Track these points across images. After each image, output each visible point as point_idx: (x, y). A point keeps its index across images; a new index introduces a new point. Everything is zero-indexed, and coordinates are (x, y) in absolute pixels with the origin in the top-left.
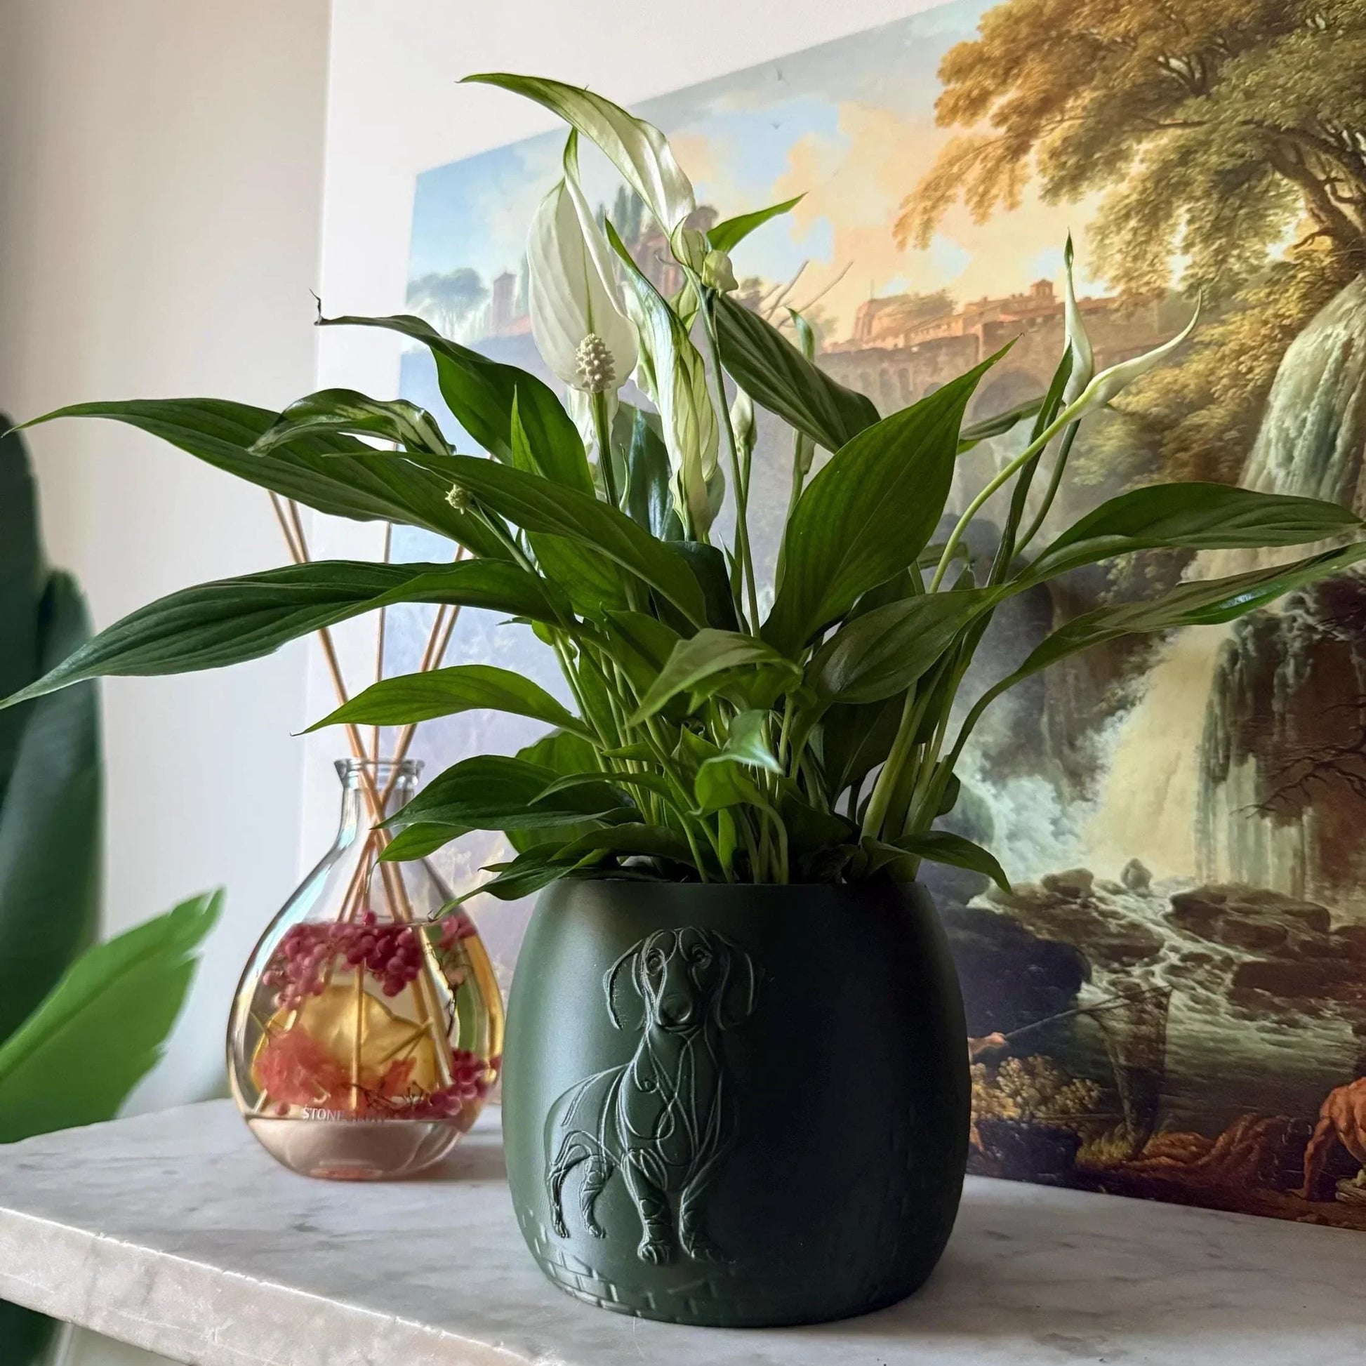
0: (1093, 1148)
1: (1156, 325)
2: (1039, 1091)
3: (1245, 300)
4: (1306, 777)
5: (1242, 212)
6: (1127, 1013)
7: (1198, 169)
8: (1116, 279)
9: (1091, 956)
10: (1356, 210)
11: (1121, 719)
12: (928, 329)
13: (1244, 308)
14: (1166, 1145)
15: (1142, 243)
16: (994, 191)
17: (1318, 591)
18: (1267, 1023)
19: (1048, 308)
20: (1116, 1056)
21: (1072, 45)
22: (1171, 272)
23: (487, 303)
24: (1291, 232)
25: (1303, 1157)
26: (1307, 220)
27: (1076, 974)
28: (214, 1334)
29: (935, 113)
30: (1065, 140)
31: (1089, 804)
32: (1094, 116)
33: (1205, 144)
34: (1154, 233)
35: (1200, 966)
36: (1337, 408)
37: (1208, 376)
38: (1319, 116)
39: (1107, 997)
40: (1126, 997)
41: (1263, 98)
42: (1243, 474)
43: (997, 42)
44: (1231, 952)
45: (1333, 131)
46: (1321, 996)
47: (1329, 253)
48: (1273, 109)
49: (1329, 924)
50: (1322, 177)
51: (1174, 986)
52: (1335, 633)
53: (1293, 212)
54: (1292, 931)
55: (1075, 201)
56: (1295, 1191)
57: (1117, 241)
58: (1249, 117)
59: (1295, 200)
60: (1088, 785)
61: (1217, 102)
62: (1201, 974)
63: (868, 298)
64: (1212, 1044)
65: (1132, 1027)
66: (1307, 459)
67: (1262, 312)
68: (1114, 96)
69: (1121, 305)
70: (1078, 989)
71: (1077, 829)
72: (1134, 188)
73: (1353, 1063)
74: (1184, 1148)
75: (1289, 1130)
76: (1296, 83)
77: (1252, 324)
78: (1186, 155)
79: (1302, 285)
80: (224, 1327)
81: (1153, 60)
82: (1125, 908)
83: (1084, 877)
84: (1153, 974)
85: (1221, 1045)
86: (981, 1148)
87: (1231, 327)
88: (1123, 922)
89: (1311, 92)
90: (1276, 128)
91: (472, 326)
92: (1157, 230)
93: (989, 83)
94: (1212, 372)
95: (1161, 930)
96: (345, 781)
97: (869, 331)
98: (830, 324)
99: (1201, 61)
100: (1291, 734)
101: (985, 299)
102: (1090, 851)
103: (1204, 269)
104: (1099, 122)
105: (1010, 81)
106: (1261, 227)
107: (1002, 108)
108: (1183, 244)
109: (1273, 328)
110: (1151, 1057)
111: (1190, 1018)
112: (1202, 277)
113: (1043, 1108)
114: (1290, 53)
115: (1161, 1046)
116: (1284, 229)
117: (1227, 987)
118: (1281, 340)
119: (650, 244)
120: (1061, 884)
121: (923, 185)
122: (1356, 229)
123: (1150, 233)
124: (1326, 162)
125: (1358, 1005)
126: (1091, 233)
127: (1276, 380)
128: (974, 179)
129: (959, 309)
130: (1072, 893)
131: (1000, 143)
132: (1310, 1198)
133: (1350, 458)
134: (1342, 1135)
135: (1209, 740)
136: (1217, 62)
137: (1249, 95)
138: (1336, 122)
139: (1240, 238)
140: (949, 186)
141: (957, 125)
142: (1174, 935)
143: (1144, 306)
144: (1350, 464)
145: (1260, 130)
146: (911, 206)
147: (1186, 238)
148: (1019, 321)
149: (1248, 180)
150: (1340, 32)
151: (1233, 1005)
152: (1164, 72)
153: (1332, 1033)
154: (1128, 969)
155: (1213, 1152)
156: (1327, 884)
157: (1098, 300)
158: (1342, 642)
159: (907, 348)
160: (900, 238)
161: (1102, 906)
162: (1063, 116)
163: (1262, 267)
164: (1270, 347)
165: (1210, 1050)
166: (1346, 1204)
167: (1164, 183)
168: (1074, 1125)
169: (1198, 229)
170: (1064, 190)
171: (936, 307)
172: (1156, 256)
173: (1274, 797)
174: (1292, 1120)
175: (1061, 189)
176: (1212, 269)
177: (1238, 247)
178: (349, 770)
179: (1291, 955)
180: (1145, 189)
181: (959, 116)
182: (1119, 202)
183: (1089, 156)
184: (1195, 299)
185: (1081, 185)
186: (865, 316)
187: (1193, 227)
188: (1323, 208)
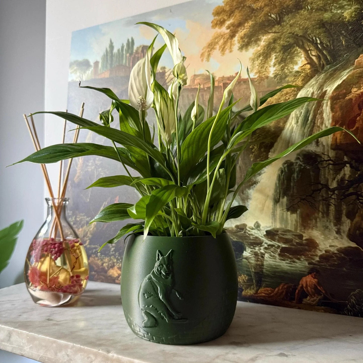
0: (246, 291)
1: (266, 86)
3: (288, 80)
4: (298, 202)
5: (288, 57)
6: (255, 259)
7: (278, 45)
8: (256, 73)
9: (246, 245)
10: (316, 58)
11: (254, 187)
13: (288, 82)
14: (264, 291)
15: (263, 64)
16: (226, 47)
18: (288, 262)
19: (239, 79)
20: (252, 269)
21: (247, 9)
22: (270, 72)
23: (92, 69)
24: (300, 63)
25: (295, 293)
26: (304, 60)
27: (242, 249)
28: (27, 348)
29: (211, 25)
30: (245, 34)
32: (252, 28)
33: (280, 38)
34: (266, 61)
35: (272, 247)
36: (309, 109)
37: (278, 100)
38: (308, 33)
39: (250, 255)
40: (254, 255)
41: (294, 27)
42: (286, 125)
43: (228, 6)
44: (280, 244)
45: (311, 37)
46: (301, 255)
47: (309, 69)
48: (297, 30)
49: (303, 238)
50: (308, 49)
51: (266, 252)
52: (307, 167)
54: (294, 240)
55: (247, 51)
56: (293, 301)
57: (257, 63)
58: (291, 32)
59: (301, 55)
60: (246, 203)
61: (283, 27)
62: (272, 249)
63: (193, 74)
64: (274, 266)
65: (256, 262)
66: (302, 122)
68: (257, 23)
69: (258, 80)
70: (243, 252)
72: (262, 49)
73: (307, 271)
74: (268, 291)
75: (292, 287)
76: (302, 24)
78: (275, 40)
79: (302, 77)
80: (30, 347)
81: (267, 14)
82: (254, 233)
83: (245, 225)
84: (261, 249)
88: (254, 236)
89: (306, 26)
90: (297, 35)
91: (88, 75)
93: (226, 18)
94: (279, 99)
97: (194, 83)
99: (279, 16)
101: (224, 76)
103: (279, 71)
104: (253, 30)
105: (231, 17)
106: (292, 61)
107: (229, 25)
108: (273, 65)
110: (260, 269)
111: (269, 260)
112: (278, 74)
114: (301, 15)
115: (262, 267)
116: (298, 62)
117: (278, 253)
118: (297, 91)
119: (136, 55)
120: (239, 227)
121: (208, 44)
122: (316, 63)
123: (265, 61)
124: (309, 45)
125: (309, 258)
126: (251, 60)
128: (221, 44)
129: (217, 79)
130: (242, 229)
131: (228, 34)
132: (296, 303)
133: (312, 122)
134: (304, 288)
136: (283, 16)
137: (291, 26)
138: (312, 35)
139: (287, 64)
140: (215, 45)
141: (217, 28)
143: (263, 80)
145: (293, 36)
146: (205, 50)
147: (274, 63)
149: (290, 48)
150: (314, 11)
151: (280, 257)
152: (270, 18)
153: (303, 264)
154: (255, 248)
155: (275, 292)
156: (303, 228)
157: (252, 78)
158: (308, 169)
159: (203, 89)
160: (202, 58)
161: (249, 233)
162: (244, 28)
163: (293, 72)
164: (294, 93)
165: (274, 268)
166: (305, 304)
167: (269, 48)
168: (242, 286)
169: (278, 60)
170: (244, 48)
172: (267, 67)
173: (291, 207)
174: (293, 285)
176: (281, 72)
177: (287, 66)
178: (49, 201)
179: (294, 245)
180: (264, 49)
181: (218, 26)
182: (258, 52)
183: (250, 39)
184: (276, 79)
185: (248, 47)
186: (193, 79)
187: (276, 60)
188: (308, 57)
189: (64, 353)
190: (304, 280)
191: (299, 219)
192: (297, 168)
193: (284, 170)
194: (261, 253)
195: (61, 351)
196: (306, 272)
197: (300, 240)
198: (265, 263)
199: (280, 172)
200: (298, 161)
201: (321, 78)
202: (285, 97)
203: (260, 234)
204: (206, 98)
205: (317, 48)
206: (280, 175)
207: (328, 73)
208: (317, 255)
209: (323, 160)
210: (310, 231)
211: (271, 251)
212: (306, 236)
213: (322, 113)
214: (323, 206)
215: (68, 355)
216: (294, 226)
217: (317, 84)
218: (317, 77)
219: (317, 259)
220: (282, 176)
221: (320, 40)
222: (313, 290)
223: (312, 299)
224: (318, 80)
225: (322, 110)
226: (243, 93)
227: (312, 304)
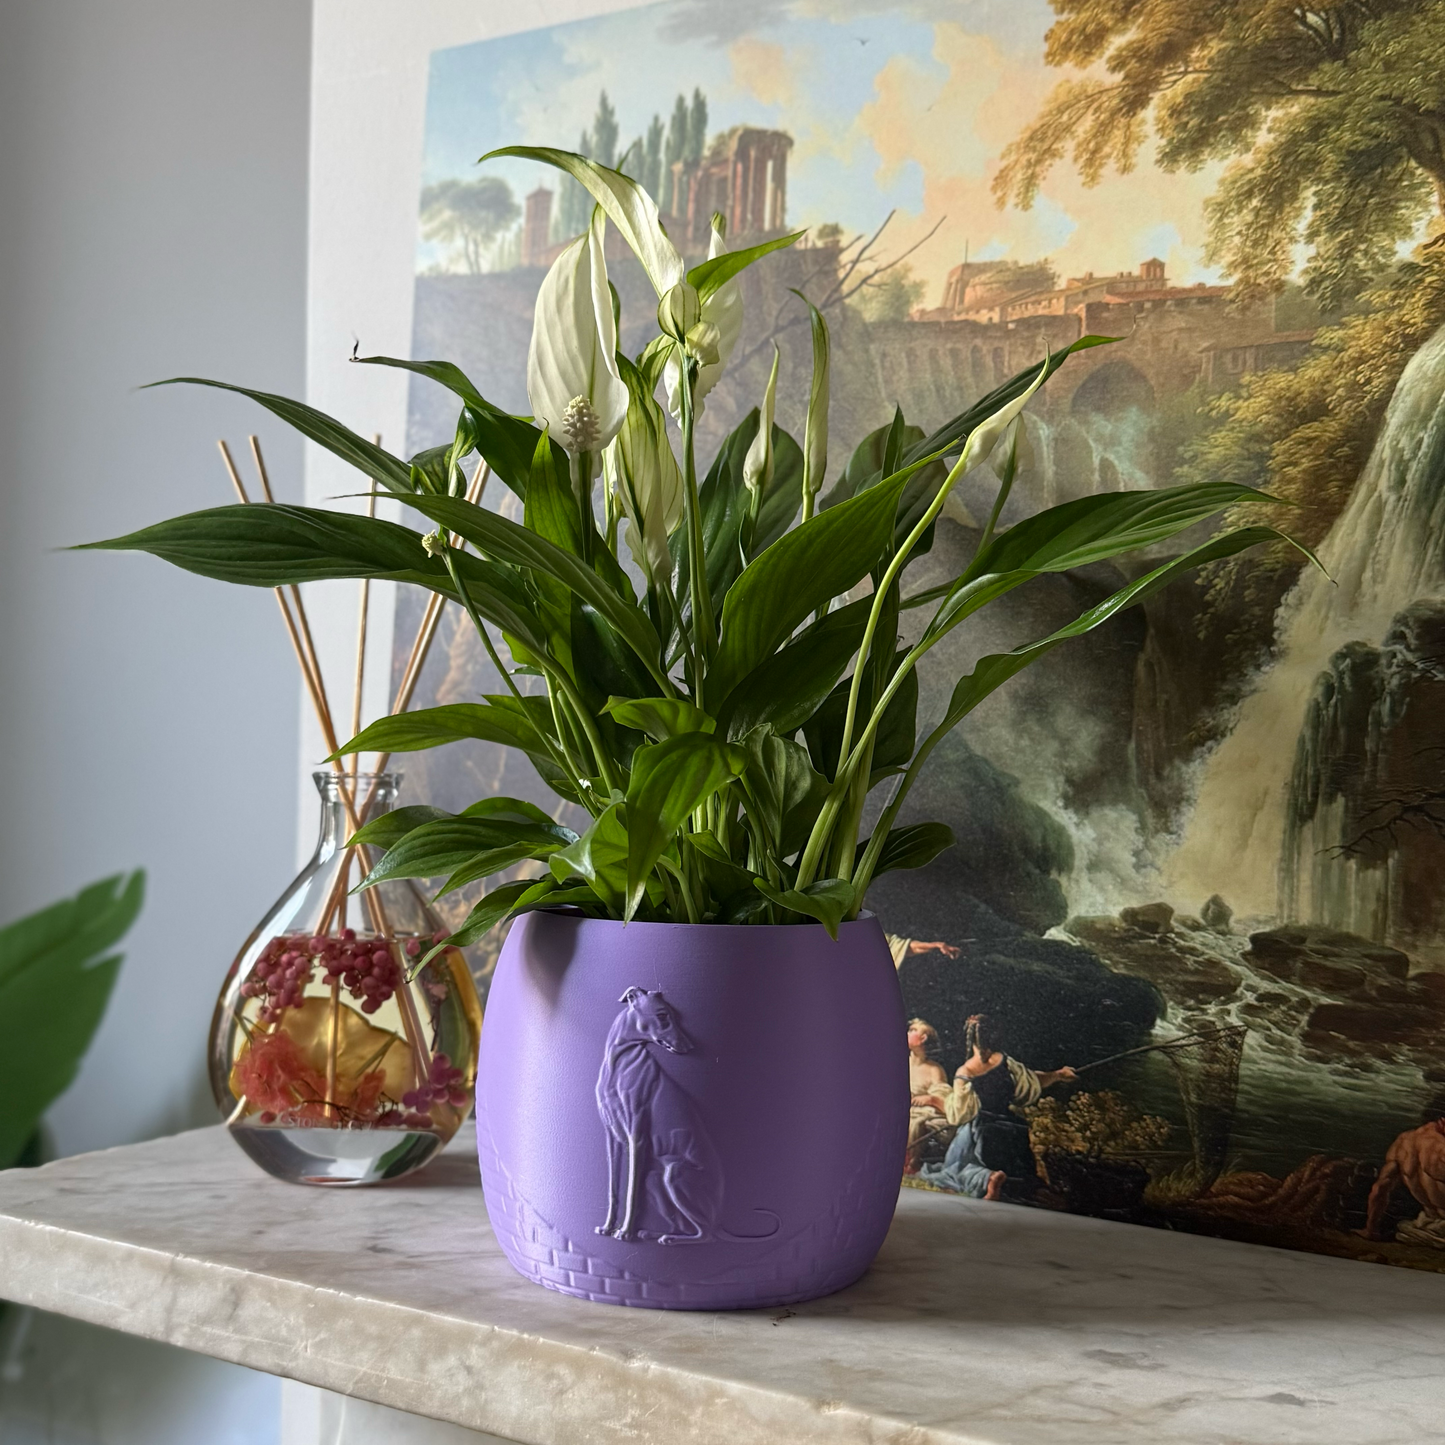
0: (1161, 1185)
1: (1273, 323)
2: (1108, 1126)
3: (1369, 302)
4: (1395, 819)
5: (1372, 201)
6: (1201, 1051)
7: (1329, 147)
8: (1233, 265)
9: (1167, 992)
11: (1210, 750)
12: (1027, 304)
13: (1367, 311)
14: (1234, 1184)
15: (1263, 226)
16: (1107, 150)
17: (1420, 627)
18: (1340, 1066)
19: (1157, 291)
20: (1187, 1093)
22: (1292, 262)
23: (518, 224)
24: (1422, 230)
25: (1367, 1199)
26: (1439, 217)
27: (1153, 1011)
28: (306, 1347)
29: (1045, 47)
30: (1188, 96)
31: (1174, 837)
32: (1221, 71)
33: (1339, 118)
34: (1278, 217)
35: (1277, 1007)
37: (1323, 384)
39: (1181, 1034)
40: (1199, 1035)
41: (1403, 71)
44: (1308, 994)
46: (1396, 1041)
48: (1413, 85)
49: (1407, 970)
51: (1249, 1026)
52: (1434, 672)
53: (1426, 206)
54: (1370, 976)
55: (1194, 170)
56: (1358, 1231)
57: (1237, 221)
58: (1387, 92)
59: (1429, 194)
60: (1173, 817)
61: (1355, 71)
62: (1276, 1014)
63: (963, 261)
64: (1284, 1085)
65: (1206, 1065)
67: (1386, 317)
68: (1245, 49)
69: (1238, 295)
70: (1152, 1025)
71: (1159, 862)
72: (1259, 162)
73: (1422, 1108)
74: (1252, 1187)
75: (1356, 1171)
76: (1439, 58)
77: (1374, 330)
78: (1317, 128)
79: (1429, 290)
80: (317, 1339)
81: (1289, 11)
82: (1203, 944)
83: (1164, 911)
84: (1229, 1013)
85: (1293, 1086)
86: (1048, 1182)
87: (1352, 331)
88: (1200, 959)
90: (1414, 107)
91: (502, 249)
92: (1281, 213)
93: (1107, 18)
94: (1328, 380)
95: (1238, 968)
97: (962, 301)
98: (918, 287)
99: (1340, 20)
100: (1382, 774)
103: (1329, 262)
104: (1225, 79)
105: (1130, 19)
106: (1391, 220)
107: (1120, 50)
108: (1305, 233)
109: (1395, 337)
110: (1223, 1095)
111: (1263, 1059)
112: (1326, 272)
113: (1112, 1143)
114: (1436, 21)
115: (1233, 1085)
116: (1414, 224)
118: (1403, 350)
119: (714, 170)
120: (1140, 918)
121: (1027, 135)
123: (1272, 216)
125: (1431, 1052)
126: (1210, 210)
127: (1394, 395)
128: (1085, 132)
129: (1062, 284)
130: (1152, 927)
131: (1116, 92)
132: (1372, 1238)
134: (1406, 1178)
135: (1299, 775)
137: (1389, 66)
139: (1368, 231)
140: (1057, 138)
141: (1068, 65)
143: (1261, 299)
145: (1398, 109)
146: (1013, 157)
147: (1310, 226)
148: (1127, 304)
149: (1381, 164)
151: (1308, 1047)
152: (1300, 28)
155: (1281, 1191)
156: (1407, 930)
157: (1211, 288)
158: (1440, 681)
159: (1003, 324)
160: (999, 194)
161: (1181, 942)
162: (1187, 66)
163: (1390, 266)
164: (1391, 357)
166: (1406, 1244)
167: (1291, 159)
168: (1143, 1161)
169: (1325, 215)
170: (1183, 156)
171: (1035, 280)
172: (1278, 243)
173: (1361, 838)
174: (1359, 1163)
175: (1180, 154)
176: (1336, 263)
177: (1366, 240)
179: (1369, 1000)
180: (1271, 164)
181: (1071, 54)
182: (1242, 175)
183: (1212, 118)
184: (1317, 296)
185: (1201, 152)
186: (957, 282)
187: (1318, 213)
189: (452, 1360)
190: (1407, 1145)
191: (1395, 893)
192: (1392, 675)
193: (1336, 684)
194: (1231, 1028)
195: (441, 1351)
196: (1416, 1111)
197: (1395, 980)
198: (1245, 1069)
199: (1320, 690)
200: (1398, 647)
202: (1353, 372)
203: (1228, 950)
204: (1010, 367)
206: (1322, 706)
210: (1438, 941)
211: (1270, 1021)
212: (1419, 962)
215: (469, 1370)
216: (1370, 922)
220: (1327, 707)
222: (1441, 1186)
223: (1437, 1224)
226: (1171, 351)
227: (1436, 1245)
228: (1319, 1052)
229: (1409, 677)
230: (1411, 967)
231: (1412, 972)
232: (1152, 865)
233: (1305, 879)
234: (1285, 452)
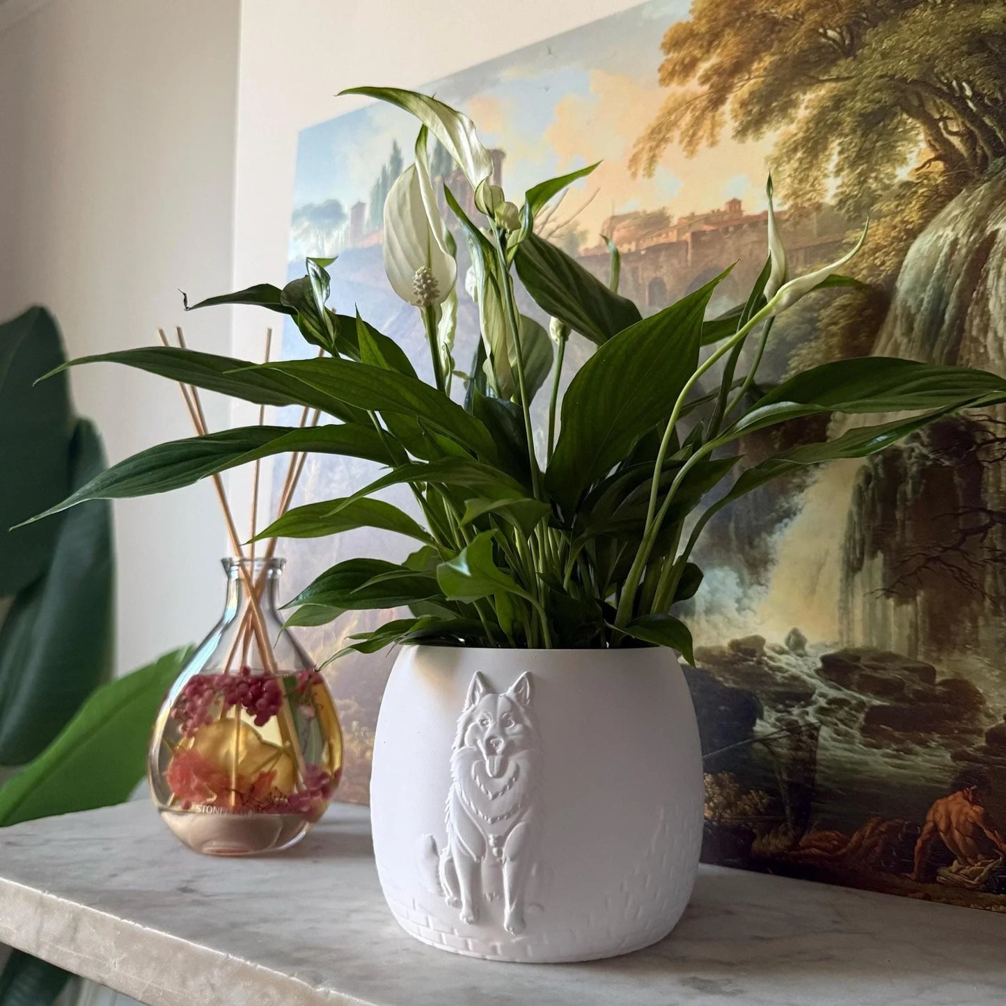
0: (764, 841)
1: (815, 232)
2: (725, 798)
3: (880, 211)
4: (919, 568)
5: (878, 144)
6: (789, 742)
7: (847, 113)
8: (787, 197)
9: (763, 699)
10: (961, 141)
11: (786, 525)
12: (652, 237)
13: (879, 216)
14: (815, 840)
15: (806, 169)
16: (700, 133)
18: (889, 751)
19: (737, 219)
20: (780, 773)
21: (757, 22)
22: (826, 191)
23: (346, 225)
24: (914, 159)
25: (913, 850)
26: (926, 149)
27: (753, 713)
28: (115, 963)
29: (659, 76)
30: (752, 93)
31: (763, 588)
32: (772, 75)
33: (852, 94)
34: (814, 162)
35: (841, 708)
36: (946, 290)
37: (852, 268)
38: (935, 70)
39: (774, 730)
40: (788, 730)
41: (895, 57)
43: (704, 21)
44: (864, 698)
45: (945, 81)
46: (929, 731)
47: (942, 173)
48: (903, 66)
49: (935, 678)
50: (937, 116)
51: (822, 722)
52: (942, 460)
53: (916, 143)
54: (908, 683)
55: (758, 139)
56: (908, 875)
57: (788, 168)
58: (884, 73)
59: (918, 134)
60: (763, 574)
61: (862, 62)
62: (842, 714)
63: (610, 214)
64: (849, 766)
65: (793, 753)
66: (924, 329)
67: (892, 219)
68: (787, 59)
69: (790, 216)
70: (754, 724)
71: (754, 606)
72: (800, 129)
73: (950, 780)
74: (829, 842)
75: (904, 829)
76: (919, 46)
77: (885, 228)
78: (838, 102)
79: (921, 198)
80: (122, 958)
81: (815, 31)
82: (788, 664)
83: (759, 641)
84: (807, 713)
85: (856, 767)
87: (870, 231)
88: (786, 675)
89: (929, 52)
90: (904, 80)
91: (337, 241)
92: (817, 159)
93: (697, 53)
94: (855, 265)
95: (813, 681)
96: (228, 573)
98: (584, 234)
99: (850, 32)
100: (909, 535)
101: (693, 214)
102: (762, 622)
103: (851, 188)
104: (776, 79)
105: (712, 50)
106: (891, 155)
107: (706, 71)
108: (835, 170)
109: (900, 232)
110: (806, 774)
111: (834, 746)
112: (849, 194)
113: (729, 811)
114: (915, 22)
115: (813, 767)
116: (908, 156)
118: (906, 240)
119: (459, 178)
120: (742, 646)
121: (649, 131)
122: (962, 155)
123: (811, 162)
124: (941, 106)
125: (954, 738)
126: (769, 163)
127: (902, 270)
128: (686, 125)
129: (674, 221)
130: (752, 653)
131: (704, 97)
132: (918, 880)
133: (955, 328)
134: (942, 834)
135: (849, 541)
136: (861, 31)
137: (885, 55)
138: (948, 74)
139: (876, 164)
140: (668, 130)
141: (674, 85)
142: (823, 685)
143: (806, 216)
144: (955, 333)
145: (893, 82)
146: (641, 146)
147: (838, 165)
148: (717, 230)
149: (883, 120)
150: (952, 6)
152: (823, 40)
154: (790, 709)
155: (849, 845)
156: (934, 648)
158: (947, 466)
159: (638, 251)
160: (633, 170)
161: (772, 663)
162: (750, 76)
163: (893, 186)
164: (898, 245)
166: (944, 884)
167: (822, 124)
168: (750, 824)
169: (846, 158)
170: (750, 131)
171: (658, 221)
172: (816, 179)
173: (896, 582)
174: (906, 823)
175: (748, 130)
176: (856, 188)
177: (875, 170)
178: (232, 565)
179: (910, 701)
180: (808, 129)
181: (676, 78)
182: (789, 139)
183: (768, 105)
184: (844, 211)
185: (762, 127)
186: (608, 228)
187: (843, 157)
188: (938, 140)
189: (202, 979)
190: (941, 809)
191: (924, 622)
192: (912, 464)
193: (873, 474)
194: (810, 725)
195: (195, 973)
197: (926, 685)
198: (820, 755)
199: (861, 478)
200: (915, 444)
201: (979, 197)
202: (872, 258)
203: (804, 667)
204: (643, 279)
205: (964, 111)
206: (863, 489)
207: (1000, 179)
208: (979, 732)
209: (991, 437)
210: (956, 655)
211: (837, 718)
212: (943, 672)
213: (984, 299)
214: (995, 578)
215: (212, 987)
216: (905, 642)
217: (968, 214)
218: (966, 194)
219: (982, 742)
220: (867, 490)
221: (972, 89)
222: (968, 839)
223: (967, 870)
224: (970, 203)
225: (985, 289)
226: (748, 257)
227: (968, 886)
228: (873, 741)
229: (924, 465)
230: (937, 676)
231: (938, 679)
232: (749, 608)
233: (858, 613)
234: (828, 316)
